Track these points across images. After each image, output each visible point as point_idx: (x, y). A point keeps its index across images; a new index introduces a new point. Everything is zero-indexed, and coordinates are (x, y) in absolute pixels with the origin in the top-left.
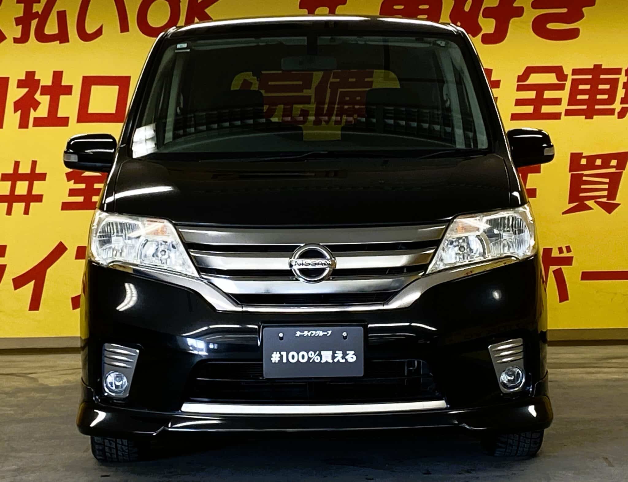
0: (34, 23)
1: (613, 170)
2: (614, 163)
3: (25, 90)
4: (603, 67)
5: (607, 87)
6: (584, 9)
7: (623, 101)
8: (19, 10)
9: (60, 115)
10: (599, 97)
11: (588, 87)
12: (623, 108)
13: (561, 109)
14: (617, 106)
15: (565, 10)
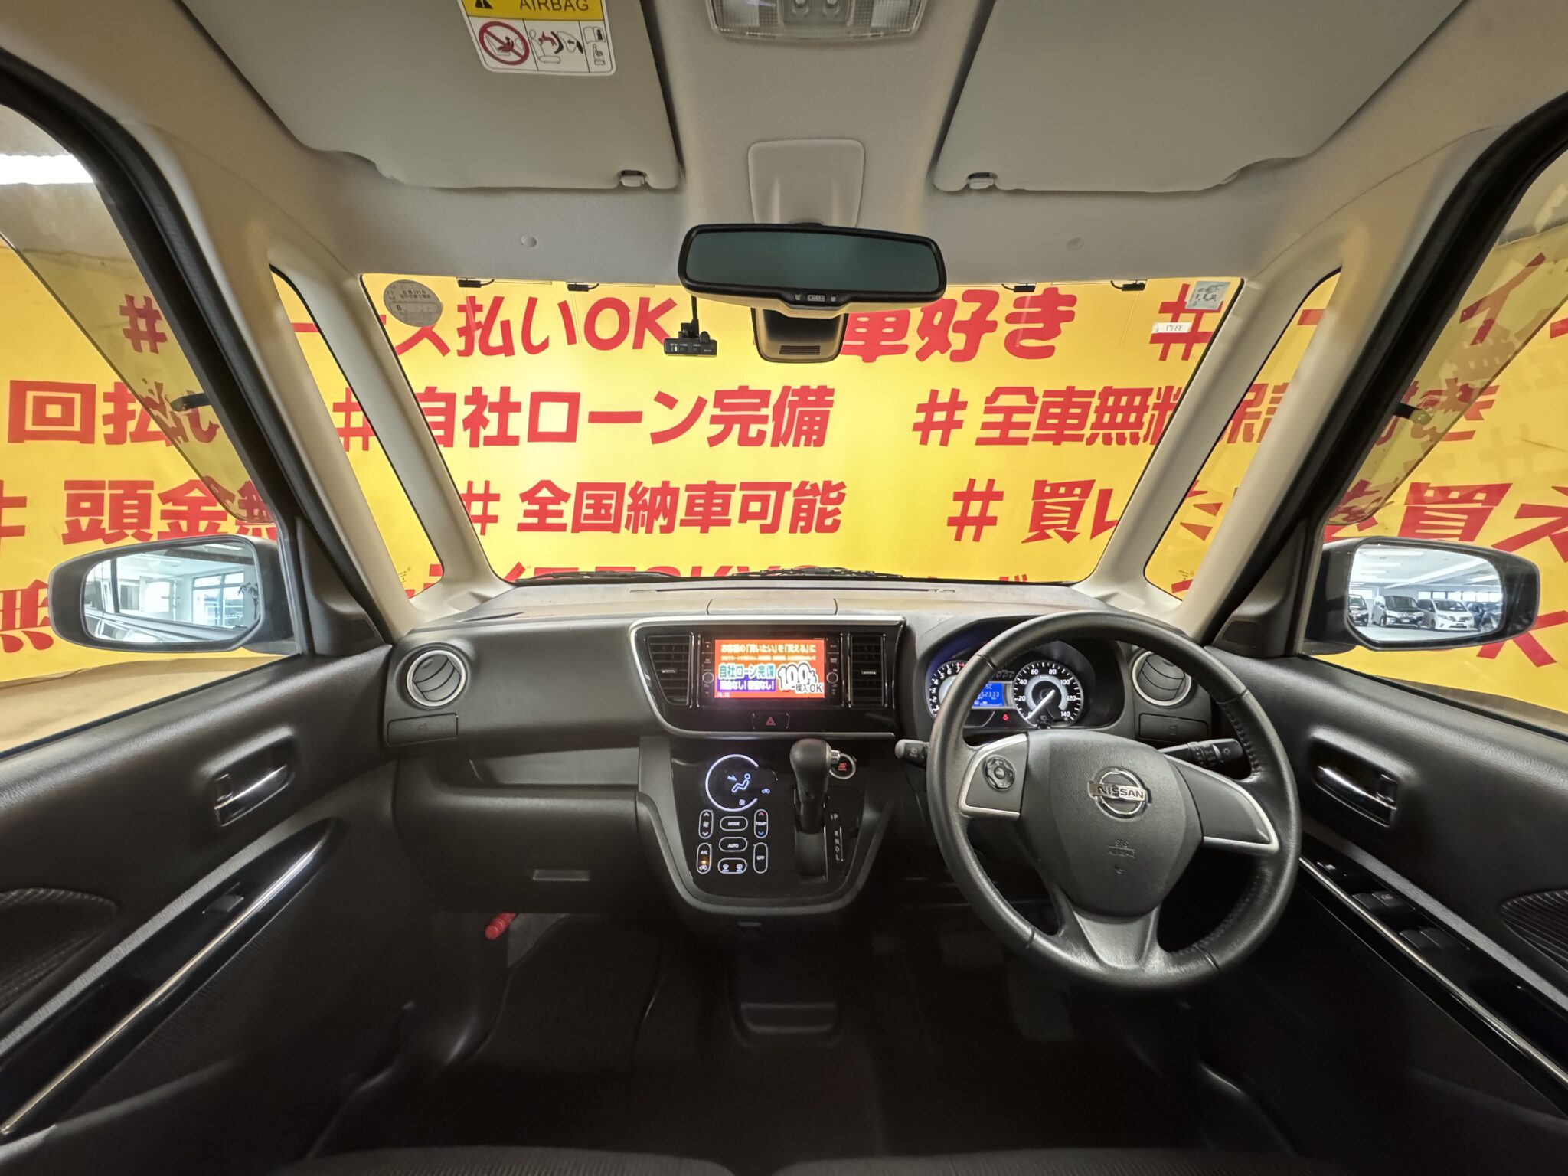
0: (478, 334)
1: (1076, 499)
2: (1077, 491)
3: (473, 407)
4: (1077, 389)
5: (1078, 411)
6: (1063, 325)
7: (1093, 427)
8: (461, 320)
9: (511, 432)
10: (1069, 421)
11: (1058, 410)
12: (1092, 434)
13: (1029, 433)
14: (1087, 432)
15: (1040, 326)
